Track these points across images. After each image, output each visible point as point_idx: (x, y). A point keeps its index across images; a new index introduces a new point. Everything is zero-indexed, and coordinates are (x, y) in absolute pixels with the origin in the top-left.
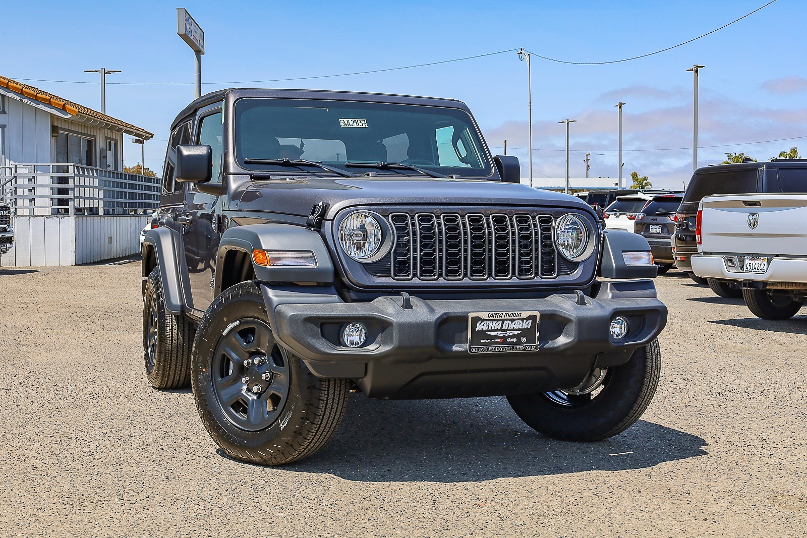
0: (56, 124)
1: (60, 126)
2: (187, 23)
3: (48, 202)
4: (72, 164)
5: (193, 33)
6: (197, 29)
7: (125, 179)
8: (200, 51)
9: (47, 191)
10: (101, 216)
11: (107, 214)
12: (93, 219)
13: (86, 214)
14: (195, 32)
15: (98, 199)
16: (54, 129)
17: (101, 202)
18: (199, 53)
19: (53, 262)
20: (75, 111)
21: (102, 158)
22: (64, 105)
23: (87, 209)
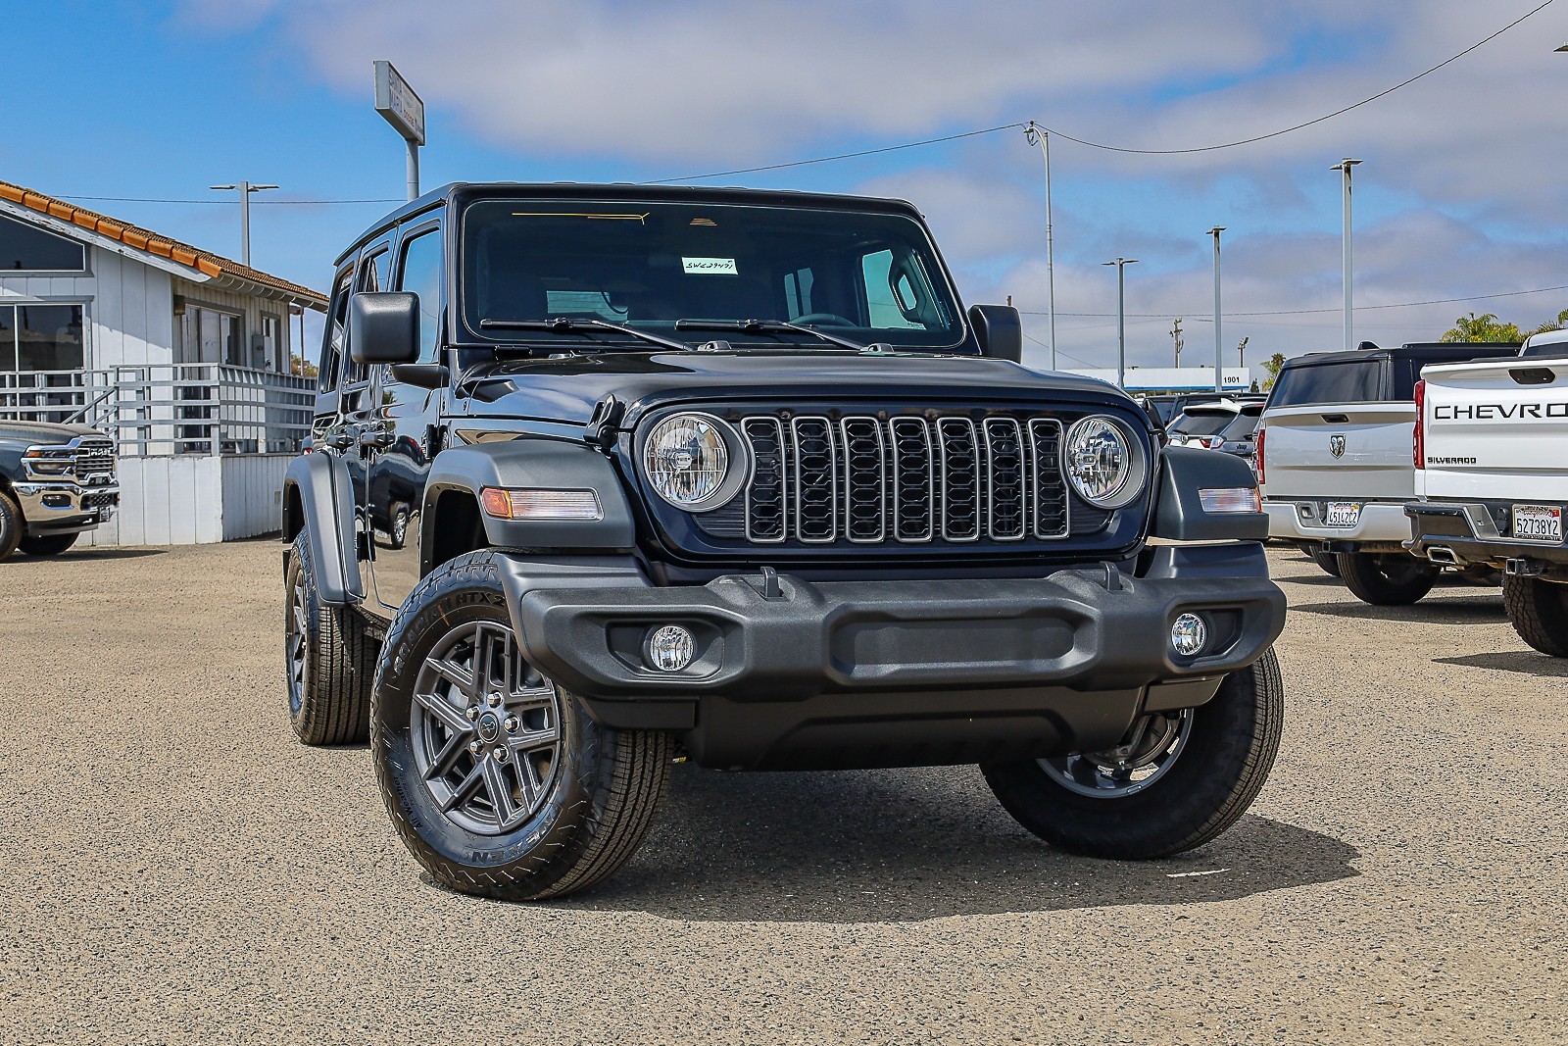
0: (180, 293)
1: (186, 295)
2: (392, 89)
3: (167, 431)
4: (216, 364)
5: (404, 106)
6: (411, 99)
7: (300, 387)
8: (417, 139)
9: (166, 413)
10: (262, 456)
11: (271, 452)
12: (251, 462)
13: (238, 451)
14: (408, 103)
15: (258, 424)
16: (178, 303)
17: (262, 430)
18: (414, 142)
19: (183, 537)
20: (216, 270)
21: (255, 351)
22: (197, 258)
23: (240, 443)
